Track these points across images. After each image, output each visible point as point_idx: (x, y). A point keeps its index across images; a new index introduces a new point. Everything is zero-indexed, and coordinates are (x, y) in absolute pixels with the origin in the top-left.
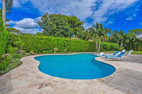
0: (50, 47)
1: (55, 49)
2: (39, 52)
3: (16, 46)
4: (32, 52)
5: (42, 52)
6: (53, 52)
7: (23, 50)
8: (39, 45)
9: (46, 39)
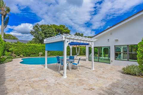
0: (36, 52)
1: (40, 53)
2: (28, 56)
3: (10, 51)
4: (21, 55)
5: (29, 56)
6: (39, 56)
7: (15, 54)
8: (28, 51)
9: (33, 46)
